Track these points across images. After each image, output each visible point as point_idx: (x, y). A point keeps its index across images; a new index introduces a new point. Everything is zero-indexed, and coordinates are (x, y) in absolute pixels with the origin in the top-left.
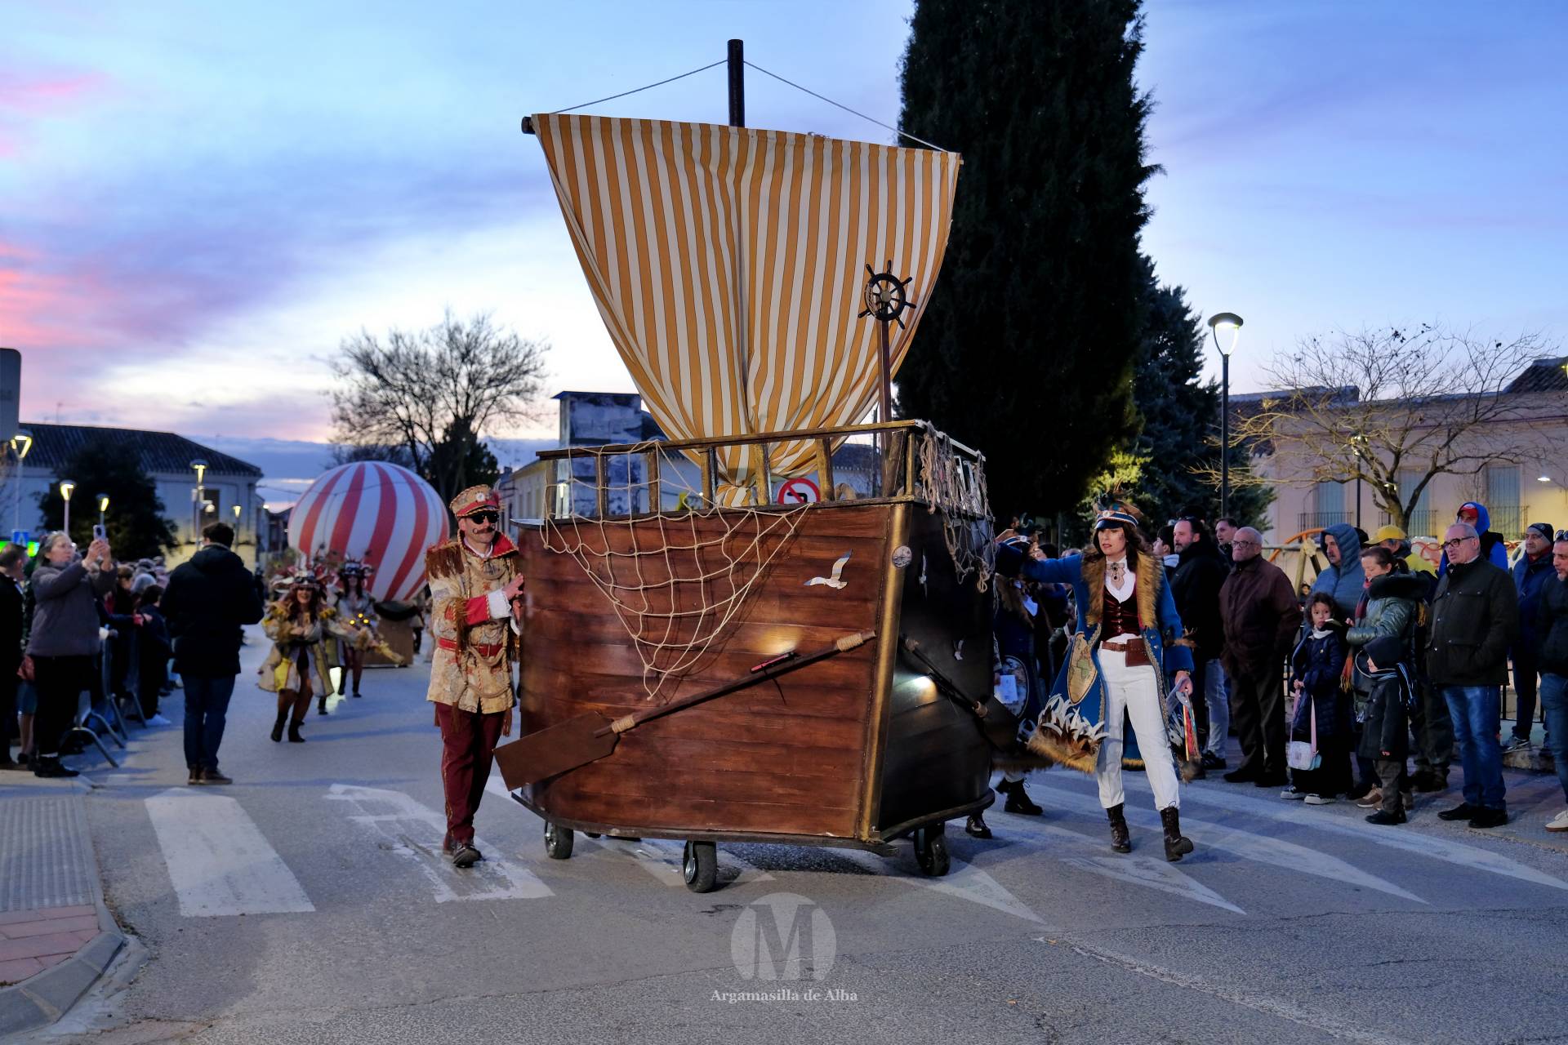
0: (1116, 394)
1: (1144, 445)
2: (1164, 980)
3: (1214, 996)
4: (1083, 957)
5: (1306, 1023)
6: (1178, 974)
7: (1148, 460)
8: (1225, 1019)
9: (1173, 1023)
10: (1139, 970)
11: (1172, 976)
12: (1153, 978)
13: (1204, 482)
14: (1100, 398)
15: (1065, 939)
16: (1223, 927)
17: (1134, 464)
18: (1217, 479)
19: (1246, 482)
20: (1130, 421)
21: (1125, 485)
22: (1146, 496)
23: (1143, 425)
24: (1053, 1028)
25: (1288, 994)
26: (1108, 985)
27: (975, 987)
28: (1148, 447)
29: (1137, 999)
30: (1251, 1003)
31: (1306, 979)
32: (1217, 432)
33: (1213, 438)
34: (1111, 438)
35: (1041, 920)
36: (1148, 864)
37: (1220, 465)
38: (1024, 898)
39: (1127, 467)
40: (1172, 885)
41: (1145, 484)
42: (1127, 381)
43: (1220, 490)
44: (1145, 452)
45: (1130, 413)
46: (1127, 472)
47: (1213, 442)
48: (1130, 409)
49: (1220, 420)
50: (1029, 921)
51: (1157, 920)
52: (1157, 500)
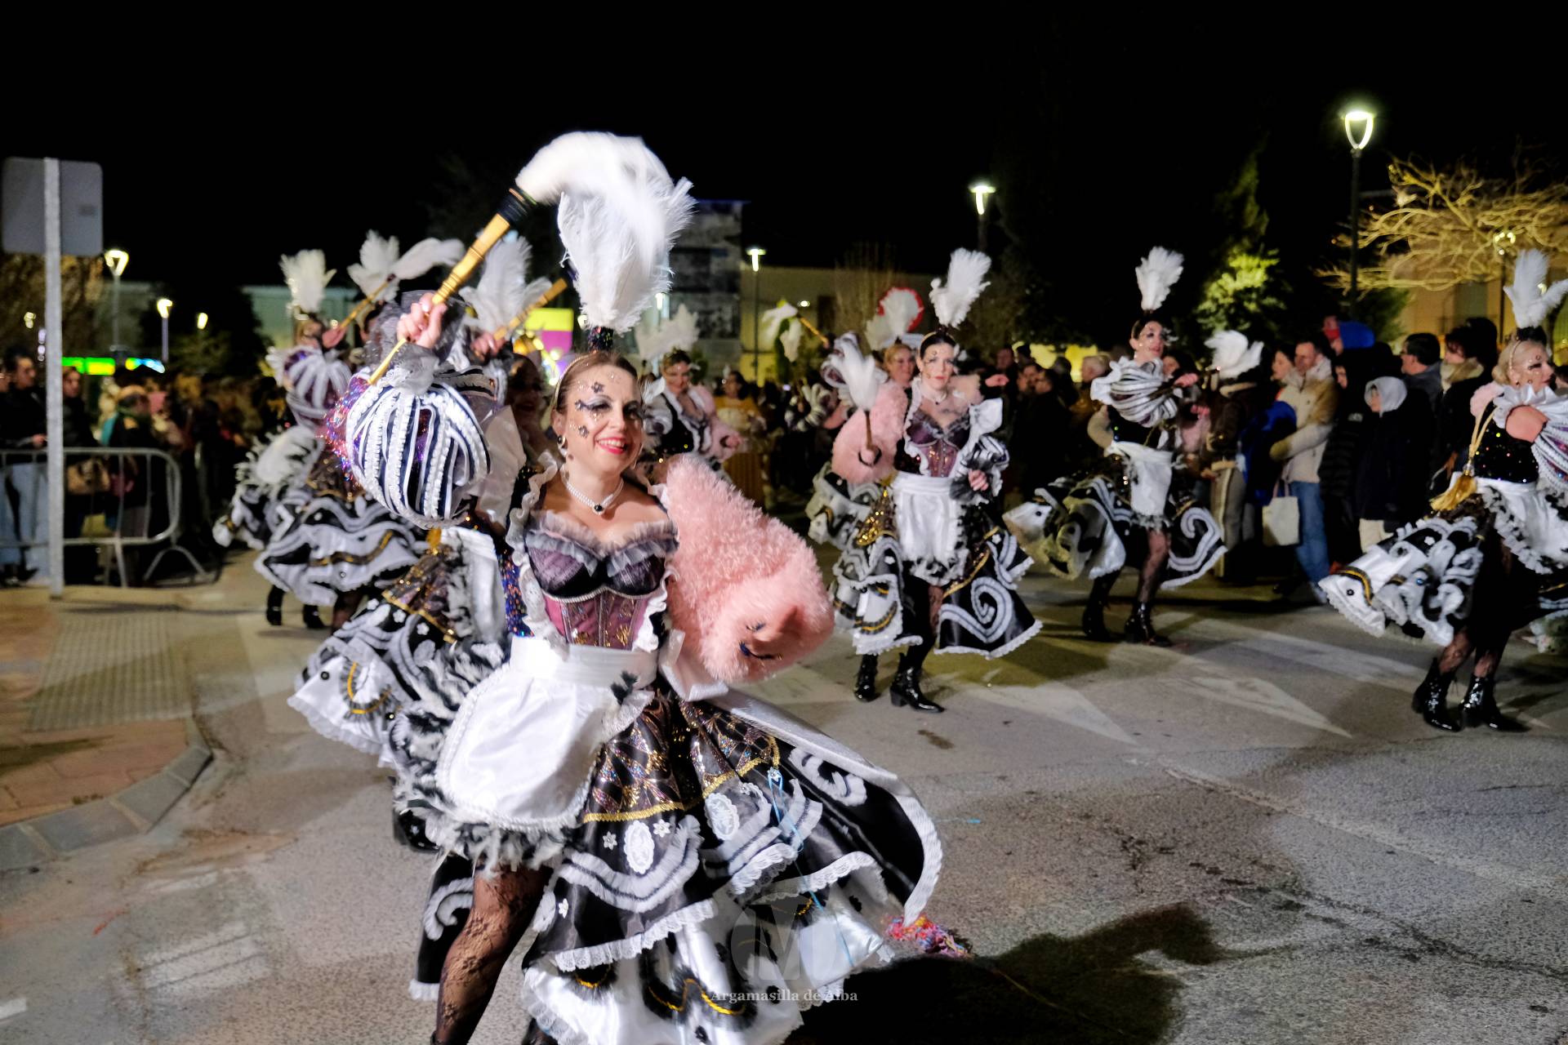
0: (1238, 191)
1: (1270, 246)
2: (1261, 803)
3: (1311, 820)
4: (1176, 780)
5: (1404, 848)
6: (1274, 798)
7: (1274, 262)
8: (1320, 844)
9: (1265, 848)
10: (1234, 793)
11: (1265, 799)
12: (1248, 802)
13: (1334, 285)
15: (1159, 760)
16: (1327, 749)
17: (1259, 266)
18: (1345, 281)
19: (1377, 284)
20: (1251, 221)
21: (1249, 290)
22: (1270, 301)
23: (1265, 225)
24: (1139, 851)
25: (1389, 819)
26: (1200, 809)
27: (1061, 809)
28: (1272, 248)
29: (1229, 823)
30: (1349, 827)
31: (1410, 804)
32: (1348, 233)
33: (1342, 238)
34: (1230, 239)
35: (1134, 742)
36: (1251, 685)
37: (1349, 266)
38: (1118, 719)
39: (1250, 269)
40: (1276, 707)
41: (1270, 288)
42: (1249, 178)
43: (1348, 293)
44: (1271, 253)
45: (1252, 212)
46: (1250, 275)
47: (1341, 242)
48: (1251, 208)
49: (1350, 218)
50: (1122, 743)
51: (1257, 743)
52: (1282, 305)
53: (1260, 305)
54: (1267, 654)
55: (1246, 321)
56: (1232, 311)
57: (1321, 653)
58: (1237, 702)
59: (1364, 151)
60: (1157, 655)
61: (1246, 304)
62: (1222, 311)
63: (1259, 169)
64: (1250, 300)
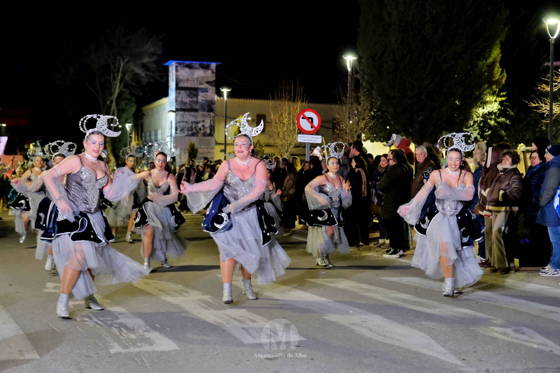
0: (490, 60)
1: (501, 90)
7: (504, 99)
14: (480, 62)
17: (496, 101)
18: (546, 109)
20: (497, 77)
21: (490, 113)
22: (502, 119)
23: (505, 79)
32: (547, 83)
33: (544, 86)
34: (486, 86)
35: (463, 365)
36: (523, 331)
37: (548, 101)
38: (452, 351)
39: (491, 102)
40: (537, 344)
41: (502, 113)
42: (496, 53)
43: (547, 115)
44: (502, 94)
45: (497, 72)
46: (491, 106)
47: (544, 89)
48: (498, 70)
49: (549, 75)
50: (456, 365)
51: (531, 365)
52: (508, 122)
53: (496, 122)
54: (526, 313)
55: (489, 130)
56: (482, 125)
57: (557, 313)
58: (515, 341)
59: (556, 40)
60: (467, 314)
61: (489, 121)
62: (476, 124)
63: (501, 48)
64: (491, 119)
